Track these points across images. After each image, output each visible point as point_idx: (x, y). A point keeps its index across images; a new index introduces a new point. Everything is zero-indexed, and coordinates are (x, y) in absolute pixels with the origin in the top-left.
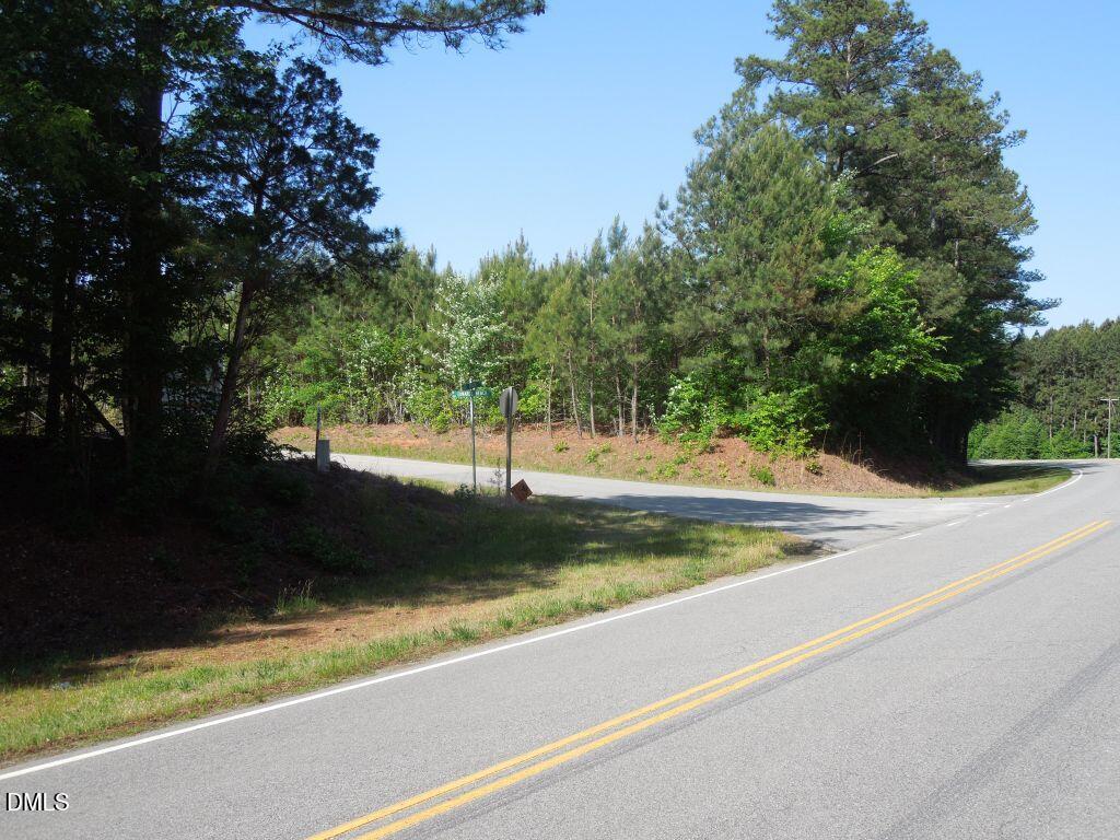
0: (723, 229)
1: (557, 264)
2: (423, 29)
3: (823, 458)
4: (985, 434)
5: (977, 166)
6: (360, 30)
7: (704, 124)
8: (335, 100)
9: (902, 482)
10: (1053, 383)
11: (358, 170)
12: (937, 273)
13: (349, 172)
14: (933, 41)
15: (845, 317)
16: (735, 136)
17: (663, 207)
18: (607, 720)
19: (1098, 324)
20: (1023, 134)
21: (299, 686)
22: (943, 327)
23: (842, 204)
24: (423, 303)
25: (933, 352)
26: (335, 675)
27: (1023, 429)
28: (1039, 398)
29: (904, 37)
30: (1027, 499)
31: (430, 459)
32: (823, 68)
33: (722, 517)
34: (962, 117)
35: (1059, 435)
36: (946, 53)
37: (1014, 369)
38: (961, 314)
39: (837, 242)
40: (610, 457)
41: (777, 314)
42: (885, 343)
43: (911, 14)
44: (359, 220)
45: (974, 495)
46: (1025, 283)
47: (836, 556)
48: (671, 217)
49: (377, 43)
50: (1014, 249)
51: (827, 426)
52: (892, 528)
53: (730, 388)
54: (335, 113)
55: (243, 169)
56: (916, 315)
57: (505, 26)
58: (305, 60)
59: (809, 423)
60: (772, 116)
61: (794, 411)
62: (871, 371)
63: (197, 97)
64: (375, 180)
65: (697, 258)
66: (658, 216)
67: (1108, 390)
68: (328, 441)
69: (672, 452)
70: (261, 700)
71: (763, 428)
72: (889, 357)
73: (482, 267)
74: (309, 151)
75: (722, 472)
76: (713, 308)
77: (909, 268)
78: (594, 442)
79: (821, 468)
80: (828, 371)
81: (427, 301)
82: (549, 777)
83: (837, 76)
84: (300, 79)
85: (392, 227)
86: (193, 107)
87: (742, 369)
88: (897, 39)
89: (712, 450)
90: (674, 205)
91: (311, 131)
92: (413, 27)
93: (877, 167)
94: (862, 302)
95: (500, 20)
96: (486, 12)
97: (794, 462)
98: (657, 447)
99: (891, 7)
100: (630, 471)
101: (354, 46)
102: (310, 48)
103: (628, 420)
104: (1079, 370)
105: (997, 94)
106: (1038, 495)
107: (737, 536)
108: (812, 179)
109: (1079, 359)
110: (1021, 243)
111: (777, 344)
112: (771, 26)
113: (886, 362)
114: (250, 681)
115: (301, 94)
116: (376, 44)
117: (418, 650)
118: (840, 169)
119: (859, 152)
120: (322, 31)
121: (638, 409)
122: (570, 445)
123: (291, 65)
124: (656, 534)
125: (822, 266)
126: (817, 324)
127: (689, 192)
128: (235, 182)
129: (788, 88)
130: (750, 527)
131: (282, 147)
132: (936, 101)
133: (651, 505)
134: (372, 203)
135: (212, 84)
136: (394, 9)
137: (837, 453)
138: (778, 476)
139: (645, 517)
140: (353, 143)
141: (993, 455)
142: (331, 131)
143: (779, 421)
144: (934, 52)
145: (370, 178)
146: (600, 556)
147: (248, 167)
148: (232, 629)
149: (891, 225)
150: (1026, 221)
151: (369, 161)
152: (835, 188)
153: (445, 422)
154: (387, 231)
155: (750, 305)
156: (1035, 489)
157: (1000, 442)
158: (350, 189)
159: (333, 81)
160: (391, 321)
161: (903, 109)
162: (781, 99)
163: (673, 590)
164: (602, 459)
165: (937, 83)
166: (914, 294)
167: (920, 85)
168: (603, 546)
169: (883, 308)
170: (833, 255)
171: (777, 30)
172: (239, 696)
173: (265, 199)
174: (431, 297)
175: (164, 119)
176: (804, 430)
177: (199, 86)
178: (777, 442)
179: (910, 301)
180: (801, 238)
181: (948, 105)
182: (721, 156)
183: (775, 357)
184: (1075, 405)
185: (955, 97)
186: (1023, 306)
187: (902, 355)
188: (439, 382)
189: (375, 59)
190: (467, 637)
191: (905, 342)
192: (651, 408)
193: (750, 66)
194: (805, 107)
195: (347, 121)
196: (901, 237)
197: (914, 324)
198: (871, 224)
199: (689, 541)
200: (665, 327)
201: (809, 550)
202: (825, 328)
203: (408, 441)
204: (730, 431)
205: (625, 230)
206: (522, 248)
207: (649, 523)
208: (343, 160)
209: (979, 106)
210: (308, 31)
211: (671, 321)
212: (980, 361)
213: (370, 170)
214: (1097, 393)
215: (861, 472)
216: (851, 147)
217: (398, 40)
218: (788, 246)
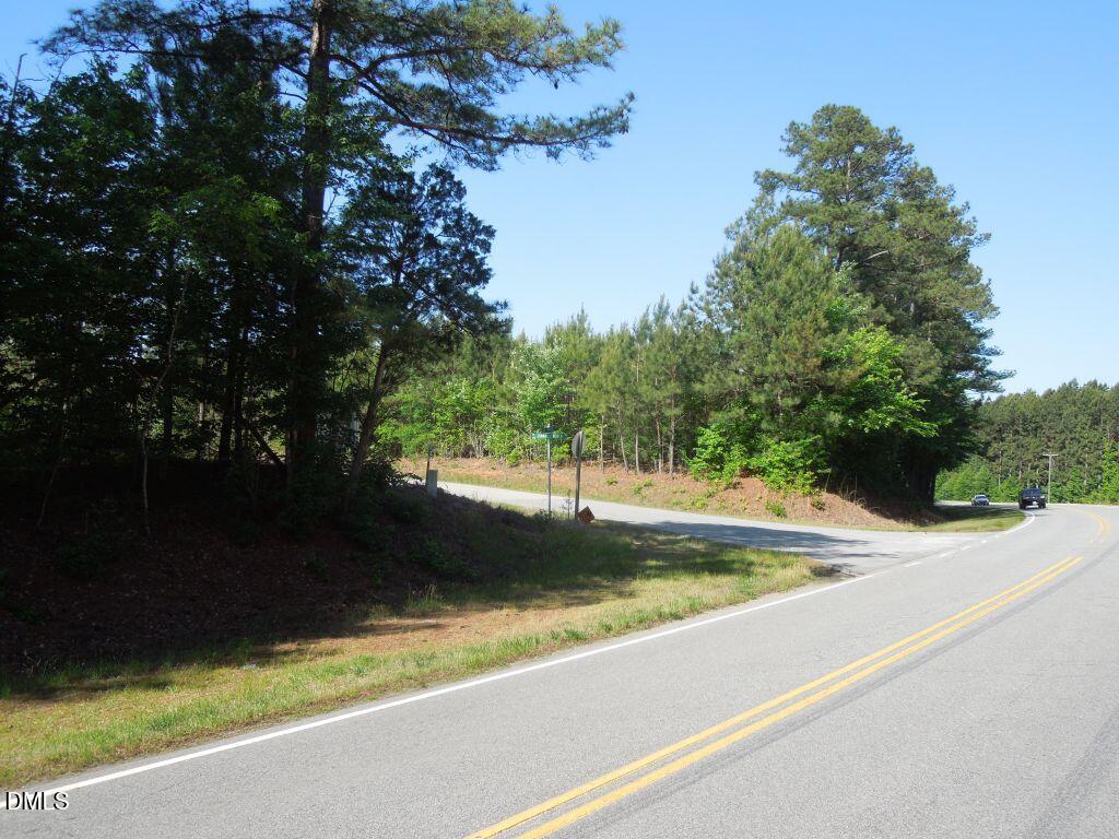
0: (745, 309)
1: (612, 333)
2: (531, 143)
3: (825, 496)
4: (945, 479)
5: (950, 262)
6: (480, 142)
7: (733, 223)
8: (460, 198)
9: (889, 518)
10: (1003, 440)
11: (478, 254)
12: (918, 348)
13: (470, 255)
14: (919, 161)
15: (845, 381)
16: (757, 233)
17: (694, 292)
18: (733, 716)
19: (1040, 392)
20: (988, 236)
21: (452, 675)
22: (923, 392)
23: (843, 290)
24: (501, 361)
25: (913, 412)
26: (479, 667)
27: (976, 477)
28: (991, 453)
29: (894, 156)
30: (997, 535)
31: (505, 487)
32: (828, 181)
33: (750, 542)
34: (941, 222)
35: (1006, 483)
36: (930, 170)
37: (977, 428)
38: (937, 382)
39: (838, 320)
40: (651, 490)
41: (790, 378)
42: (876, 404)
43: (901, 138)
44: (476, 294)
45: (950, 530)
46: (987, 358)
47: (856, 580)
48: (701, 299)
49: (491, 153)
50: (977, 329)
51: (829, 471)
52: (893, 556)
53: (749, 438)
54: (460, 208)
55: (385, 251)
56: (900, 382)
57: (595, 142)
58: (438, 165)
59: (813, 467)
60: (783, 218)
61: (802, 457)
62: (864, 427)
63: (351, 193)
64: (491, 262)
65: (723, 331)
66: (691, 299)
67: (1048, 447)
68: (436, 472)
69: (702, 487)
70: (423, 686)
71: (776, 471)
72: (880, 416)
73: (548, 333)
74: (439, 238)
75: (743, 505)
76: (737, 372)
77: (895, 343)
78: (638, 478)
79: (824, 504)
80: (831, 425)
81: (504, 360)
82: (710, 765)
83: (839, 187)
84: (433, 181)
85: (502, 301)
86: (347, 199)
87: (759, 422)
88: (889, 157)
89: (735, 486)
90: (703, 289)
91: (440, 222)
92: (524, 141)
93: (870, 261)
94: (860, 370)
95: (592, 137)
96: (581, 131)
97: (802, 499)
98: (689, 484)
99: (885, 132)
100: (668, 502)
101: (474, 156)
102: (439, 155)
103: (666, 461)
104: (1026, 430)
105: (967, 203)
106: (1006, 533)
107: (768, 559)
108: (818, 269)
109: (1025, 420)
110: (984, 325)
111: (789, 402)
112: (784, 145)
113: (877, 419)
114: (412, 669)
115: (434, 193)
116: (492, 155)
117: (540, 647)
118: (840, 262)
119: (856, 248)
120: (449, 143)
121: (674, 451)
122: (618, 479)
123: (428, 169)
124: (703, 555)
125: (827, 340)
126: (822, 387)
127: (717, 279)
128: (377, 261)
129: (796, 195)
130: (779, 552)
131: (417, 235)
132: (920, 208)
133: (692, 531)
134: (486, 281)
135: (364, 184)
136: (508, 126)
137: (836, 492)
138: (788, 510)
139: (690, 540)
140: (473, 233)
141: (950, 497)
142: (458, 223)
143: (790, 465)
144: (919, 169)
145: (486, 261)
146: (661, 572)
147: (389, 250)
148: (375, 623)
149: (882, 308)
150: (987, 307)
151: (486, 247)
152: (839, 278)
153: (517, 457)
154: (498, 303)
155: (768, 370)
156: (1001, 527)
157: (958, 486)
158: (469, 269)
159: (459, 183)
160: (475, 375)
161: (892, 214)
162: (791, 205)
163: (732, 603)
164: (645, 492)
165: (920, 194)
166: (899, 365)
167: (905, 196)
168: (661, 563)
169: (875, 376)
170: (835, 331)
171: (788, 149)
172: (405, 681)
173: (403, 275)
174: (508, 356)
175: (325, 209)
176: (810, 473)
177: (353, 183)
178: (788, 482)
179: (897, 370)
180: (809, 317)
181: (930, 211)
182: (743, 248)
183: (787, 413)
184: (1021, 459)
185: (935, 206)
186: (984, 376)
187: (891, 414)
188: (511, 426)
189: (491, 166)
190: (577, 638)
191: (892, 403)
192: (683, 452)
193: (766, 178)
194: (810, 211)
195: (471, 215)
196: (890, 318)
197: (899, 389)
198: (865, 308)
199: (733, 562)
200: (697, 387)
201: (829, 573)
202: (828, 391)
203: (487, 472)
204: (747, 472)
205: (668, 307)
206: (582, 319)
207: (694, 546)
208: (466, 246)
209: (955, 213)
210: (438, 142)
211: (703, 383)
212: (950, 421)
213: (487, 254)
214: (1040, 449)
215: (856, 509)
216: (851, 244)
217: (510, 150)
218: (798, 324)
